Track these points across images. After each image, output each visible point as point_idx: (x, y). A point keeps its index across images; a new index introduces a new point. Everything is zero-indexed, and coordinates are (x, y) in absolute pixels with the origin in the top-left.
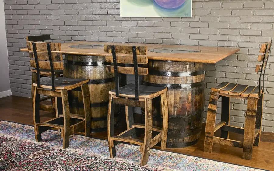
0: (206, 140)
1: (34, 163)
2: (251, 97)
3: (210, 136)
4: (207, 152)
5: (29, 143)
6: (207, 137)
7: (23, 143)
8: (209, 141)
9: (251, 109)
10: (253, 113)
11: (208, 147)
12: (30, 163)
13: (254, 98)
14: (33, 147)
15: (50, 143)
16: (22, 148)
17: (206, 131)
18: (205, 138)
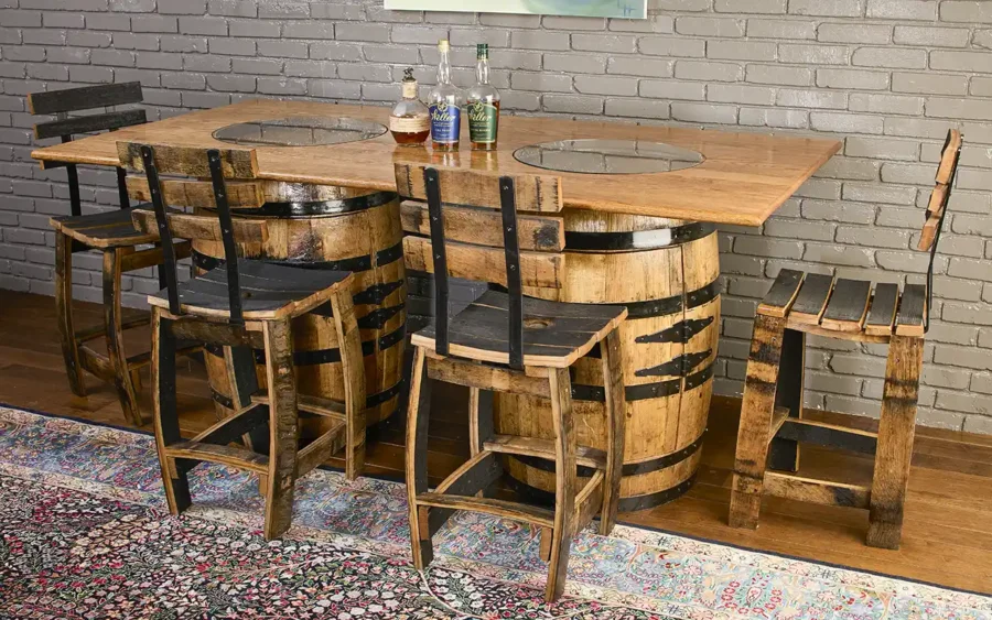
0: (739, 486)
1: (95, 576)
2: (899, 337)
3: (754, 471)
4: (740, 525)
5: (67, 494)
6: (743, 475)
7: (46, 494)
8: (750, 489)
9: (899, 377)
10: (906, 392)
11: (744, 510)
12: (79, 575)
13: (912, 338)
14: (84, 511)
15: (143, 489)
16: (44, 513)
17: (738, 456)
18: (736, 478)
